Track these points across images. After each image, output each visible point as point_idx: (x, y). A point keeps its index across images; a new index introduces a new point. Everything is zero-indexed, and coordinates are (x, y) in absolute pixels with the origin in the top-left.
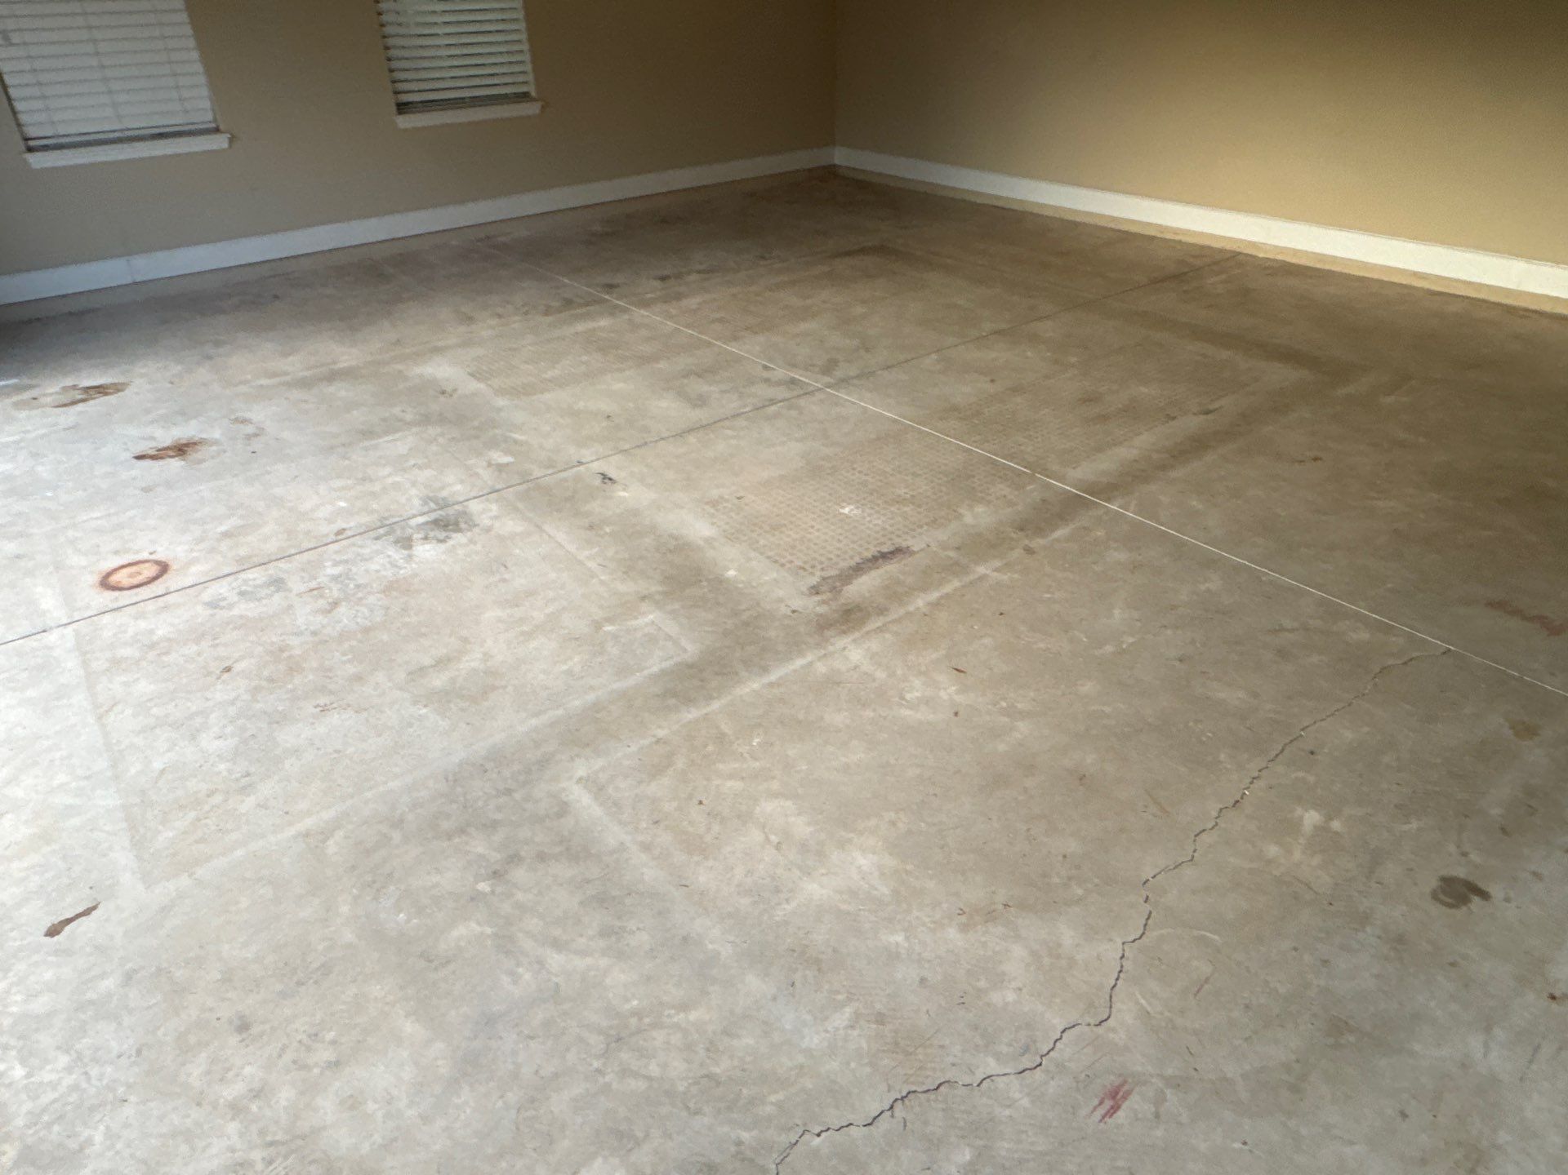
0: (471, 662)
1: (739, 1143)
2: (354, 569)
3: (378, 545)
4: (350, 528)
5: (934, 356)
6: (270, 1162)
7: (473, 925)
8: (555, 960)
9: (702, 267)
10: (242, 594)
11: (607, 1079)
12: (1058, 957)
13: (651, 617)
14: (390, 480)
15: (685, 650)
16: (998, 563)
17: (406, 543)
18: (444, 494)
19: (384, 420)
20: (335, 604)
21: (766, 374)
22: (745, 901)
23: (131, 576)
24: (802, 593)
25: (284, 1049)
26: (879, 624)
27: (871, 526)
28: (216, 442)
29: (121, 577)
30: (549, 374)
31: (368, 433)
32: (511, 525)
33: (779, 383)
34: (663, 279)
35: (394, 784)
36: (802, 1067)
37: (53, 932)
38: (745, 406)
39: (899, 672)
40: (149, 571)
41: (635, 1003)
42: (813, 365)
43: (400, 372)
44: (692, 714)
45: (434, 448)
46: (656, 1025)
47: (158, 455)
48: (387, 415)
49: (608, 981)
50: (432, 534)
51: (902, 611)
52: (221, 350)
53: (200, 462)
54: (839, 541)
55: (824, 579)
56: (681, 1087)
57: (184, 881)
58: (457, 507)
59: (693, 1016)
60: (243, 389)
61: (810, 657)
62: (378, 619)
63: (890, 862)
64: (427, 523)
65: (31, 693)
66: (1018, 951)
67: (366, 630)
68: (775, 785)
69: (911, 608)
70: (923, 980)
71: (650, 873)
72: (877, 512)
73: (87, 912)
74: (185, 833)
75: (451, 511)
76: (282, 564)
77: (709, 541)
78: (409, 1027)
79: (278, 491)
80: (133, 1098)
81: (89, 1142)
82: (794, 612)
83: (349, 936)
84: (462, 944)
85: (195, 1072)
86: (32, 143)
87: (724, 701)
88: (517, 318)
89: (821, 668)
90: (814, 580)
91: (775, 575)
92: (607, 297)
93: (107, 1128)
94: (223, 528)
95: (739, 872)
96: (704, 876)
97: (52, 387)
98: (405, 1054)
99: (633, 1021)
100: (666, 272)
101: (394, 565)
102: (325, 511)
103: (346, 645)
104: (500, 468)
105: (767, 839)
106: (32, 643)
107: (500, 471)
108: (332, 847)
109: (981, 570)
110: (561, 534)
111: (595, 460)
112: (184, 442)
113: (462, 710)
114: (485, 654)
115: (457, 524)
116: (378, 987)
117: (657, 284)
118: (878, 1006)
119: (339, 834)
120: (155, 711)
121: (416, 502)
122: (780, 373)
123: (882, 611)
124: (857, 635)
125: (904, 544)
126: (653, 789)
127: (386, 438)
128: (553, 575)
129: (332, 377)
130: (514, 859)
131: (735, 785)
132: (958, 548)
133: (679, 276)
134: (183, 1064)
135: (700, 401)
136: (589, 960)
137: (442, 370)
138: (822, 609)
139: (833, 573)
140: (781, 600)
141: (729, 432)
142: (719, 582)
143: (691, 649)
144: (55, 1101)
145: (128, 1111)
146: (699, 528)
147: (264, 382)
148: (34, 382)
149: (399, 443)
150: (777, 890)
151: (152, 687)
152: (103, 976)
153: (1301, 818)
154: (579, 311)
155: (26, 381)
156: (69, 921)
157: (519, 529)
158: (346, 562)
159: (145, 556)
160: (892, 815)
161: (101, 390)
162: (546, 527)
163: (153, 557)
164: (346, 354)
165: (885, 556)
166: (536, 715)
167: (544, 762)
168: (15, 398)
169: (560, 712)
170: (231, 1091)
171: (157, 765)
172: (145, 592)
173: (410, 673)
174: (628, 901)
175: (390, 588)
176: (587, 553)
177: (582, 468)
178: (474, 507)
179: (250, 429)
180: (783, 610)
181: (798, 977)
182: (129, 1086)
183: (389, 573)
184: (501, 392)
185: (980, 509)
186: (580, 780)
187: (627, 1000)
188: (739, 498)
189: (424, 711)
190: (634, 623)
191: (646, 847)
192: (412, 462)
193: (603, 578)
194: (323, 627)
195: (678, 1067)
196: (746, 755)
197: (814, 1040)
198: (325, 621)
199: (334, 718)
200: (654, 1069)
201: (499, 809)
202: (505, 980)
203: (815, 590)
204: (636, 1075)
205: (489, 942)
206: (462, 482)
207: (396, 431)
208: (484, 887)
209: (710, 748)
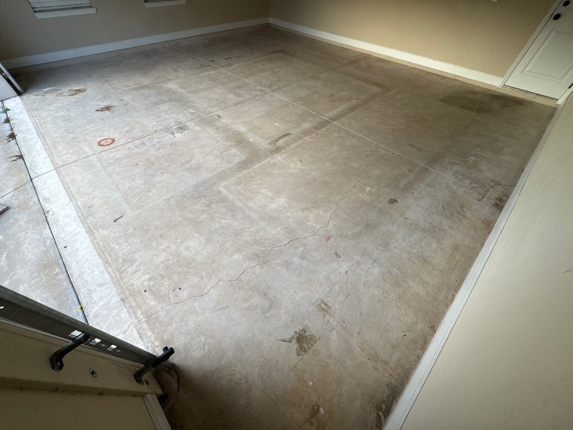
0: (194, 161)
1: (261, 250)
2: (162, 140)
3: (166, 134)
4: (158, 130)
5: (296, 83)
6: (174, 258)
7: (205, 216)
8: (223, 221)
9: (236, 56)
10: (135, 146)
11: (236, 241)
12: (319, 216)
13: (234, 150)
14: (165, 117)
15: (242, 158)
16: (310, 137)
17: (173, 133)
18: (180, 120)
19: (160, 100)
20: (159, 149)
21: (255, 88)
22: (259, 209)
23: (106, 142)
24: (267, 144)
25: (171, 240)
26: (284, 151)
27: (282, 128)
28: (116, 106)
29: (102, 143)
30: (200, 88)
31: (156, 104)
32: (197, 129)
33: (259, 90)
34: (226, 59)
35: (183, 189)
36: (272, 237)
37: (115, 221)
38: (251, 97)
39: (289, 162)
40: (110, 141)
41: (240, 228)
42: (267, 86)
43: (161, 86)
44: (245, 172)
45: (174, 108)
46: (244, 232)
47: (102, 110)
48: (160, 99)
49: (234, 224)
50: (179, 131)
51: (289, 148)
52: (110, 79)
53: (114, 112)
54: (275, 132)
55: (272, 141)
56: (250, 241)
57: (141, 210)
58: (183, 124)
59: (251, 230)
60: (119, 91)
61: (269, 159)
62: (170, 152)
63: (288, 200)
64: (177, 128)
65: (90, 171)
66: (312, 215)
67: (168, 155)
68: (264, 186)
69: (291, 147)
70: (294, 221)
71: (240, 204)
72: (283, 125)
73: (121, 217)
74: (138, 200)
75: (182, 125)
76: (143, 139)
77: (245, 132)
78: (196, 235)
79: (137, 120)
80: (143, 250)
81: (136, 257)
82: (265, 149)
83: (179, 219)
84: (203, 219)
85: (154, 244)
86: (35, 9)
87: (252, 169)
88: (189, 70)
89: (272, 161)
90: (270, 141)
91: (261, 140)
92: (212, 64)
93: (139, 255)
94: (125, 130)
95: (258, 203)
96: (251, 204)
97: (65, 90)
98: (196, 239)
99: (240, 231)
100: (226, 57)
101: (171, 139)
102: (150, 125)
103: (164, 159)
104: (192, 113)
105: (263, 197)
106: (87, 159)
107: (193, 114)
108: (172, 202)
109: (306, 138)
110: (210, 131)
111: (216, 112)
112: (107, 106)
113: (194, 172)
114: (197, 160)
115: (184, 128)
116: (188, 228)
117: (225, 60)
118: (286, 226)
119: (172, 199)
120: (122, 175)
121: (173, 122)
122: (259, 88)
123: (285, 148)
124: (279, 154)
125: (289, 132)
126: (238, 188)
127: (162, 105)
128: (210, 141)
129: (143, 87)
130: (211, 203)
131: (256, 186)
132: (301, 133)
133: (230, 58)
134: (151, 243)
135: (239, 96)
136: (229, 221)
137: (172, 86)
138: (272, 148)
139: (274, 139)
140: (262, 146)
141: (247, 104)
142: (248, 142)
143: (243, 158)
144: (127, 251)
145: (143, 252)
146: (242, 129)
147: (125, 89)
148: (59, 88)
149: (165, 107)
150: (266, 206)
151: (120, 169)
152: (129, 229)
153: (366, 189)
154: (205, 69)
155: (57, 88)
156: (118, 219)
157: (200, 129)
158: (159, 138)
159: (107, 137)
160: (288, 191)
161: (79, 91)
162: (207, 129)
163: (110, 137)
164: (146, 81)
165: (285, 135)
166: (211, 173)
167: (215, 183)
168: (56, 93)
169: (216, 172)
170: (162, 248)
171: (127, 186)
172: (111, 146)
173: (181, 165)
174: (236, 210)
175: (171, 144)
176: (217, 135)
177: (212, 114)
178: (188, 124)
179: (125, 103)
180: (263, 148)
181: (270, 222)
182: (141, 248)
183: (170, 141)
184: (189, 92)
185: (306, 124)
186: (223, 186)
187: (238, 228)
188: (251, 121)
189: (185, 173)
190: (230, 152)
191: (238, 199)
192: (170, 112)
193: (221, 141)
194: (158, 154)
195: (249, 238)
196: (257, 180)
197: (274, 232)
198: (158, 153)
199: (165, 175)
200: (244, 239)
201: (206, 193)
202: (213, 225)
203: (270, 144)
204: (241, 240)
205: (209, 219)
206: (183, 117)
207: (164, 103)
208: (206, 208)
209: (250, 179)
